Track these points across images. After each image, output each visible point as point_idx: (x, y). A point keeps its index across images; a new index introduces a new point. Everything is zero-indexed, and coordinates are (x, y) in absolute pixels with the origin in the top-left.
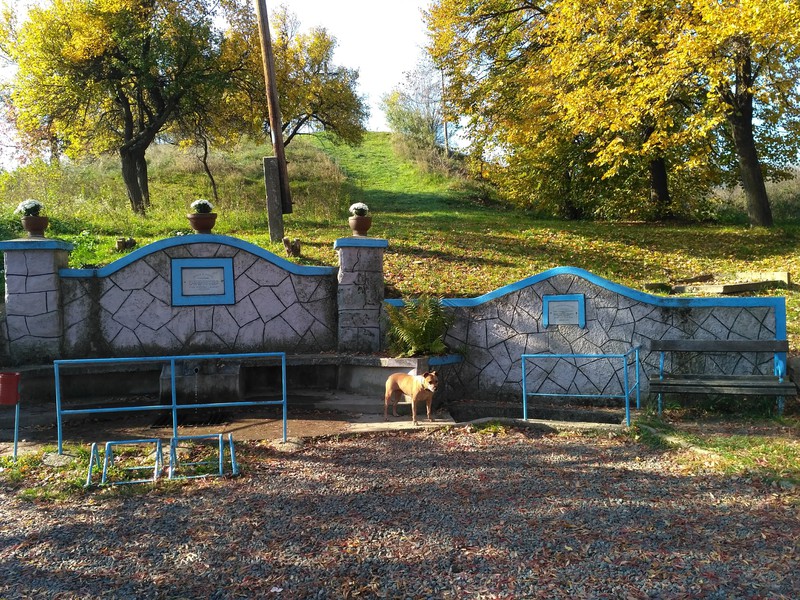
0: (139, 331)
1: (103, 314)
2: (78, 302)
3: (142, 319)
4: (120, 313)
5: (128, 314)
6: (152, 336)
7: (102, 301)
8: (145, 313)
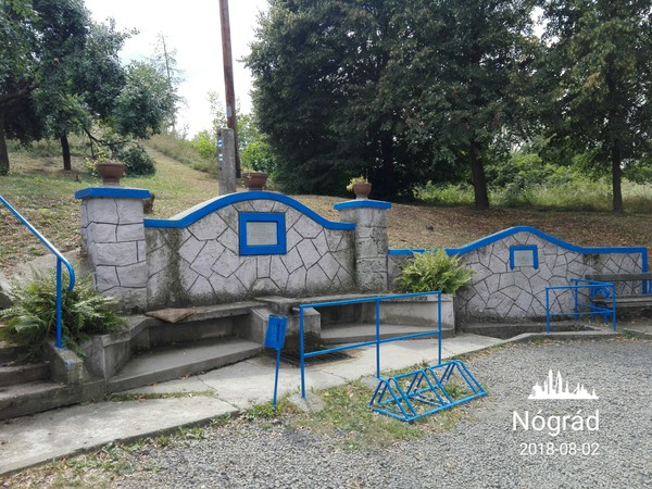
0: (212, 279)
1: (181, 263)
2: (159, 252)
3: (215, 268)
4: (197, 263)
5: (202, 263)
6: (223, 283)
7: (181, 251)
8: (218, 262)
